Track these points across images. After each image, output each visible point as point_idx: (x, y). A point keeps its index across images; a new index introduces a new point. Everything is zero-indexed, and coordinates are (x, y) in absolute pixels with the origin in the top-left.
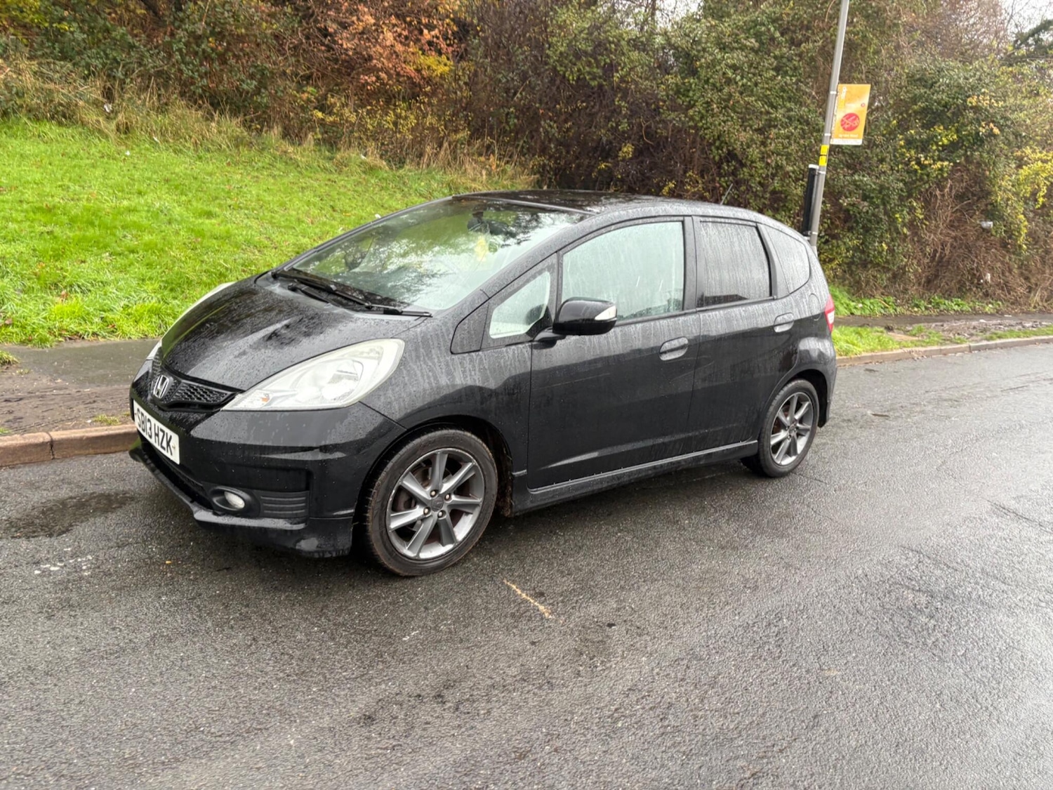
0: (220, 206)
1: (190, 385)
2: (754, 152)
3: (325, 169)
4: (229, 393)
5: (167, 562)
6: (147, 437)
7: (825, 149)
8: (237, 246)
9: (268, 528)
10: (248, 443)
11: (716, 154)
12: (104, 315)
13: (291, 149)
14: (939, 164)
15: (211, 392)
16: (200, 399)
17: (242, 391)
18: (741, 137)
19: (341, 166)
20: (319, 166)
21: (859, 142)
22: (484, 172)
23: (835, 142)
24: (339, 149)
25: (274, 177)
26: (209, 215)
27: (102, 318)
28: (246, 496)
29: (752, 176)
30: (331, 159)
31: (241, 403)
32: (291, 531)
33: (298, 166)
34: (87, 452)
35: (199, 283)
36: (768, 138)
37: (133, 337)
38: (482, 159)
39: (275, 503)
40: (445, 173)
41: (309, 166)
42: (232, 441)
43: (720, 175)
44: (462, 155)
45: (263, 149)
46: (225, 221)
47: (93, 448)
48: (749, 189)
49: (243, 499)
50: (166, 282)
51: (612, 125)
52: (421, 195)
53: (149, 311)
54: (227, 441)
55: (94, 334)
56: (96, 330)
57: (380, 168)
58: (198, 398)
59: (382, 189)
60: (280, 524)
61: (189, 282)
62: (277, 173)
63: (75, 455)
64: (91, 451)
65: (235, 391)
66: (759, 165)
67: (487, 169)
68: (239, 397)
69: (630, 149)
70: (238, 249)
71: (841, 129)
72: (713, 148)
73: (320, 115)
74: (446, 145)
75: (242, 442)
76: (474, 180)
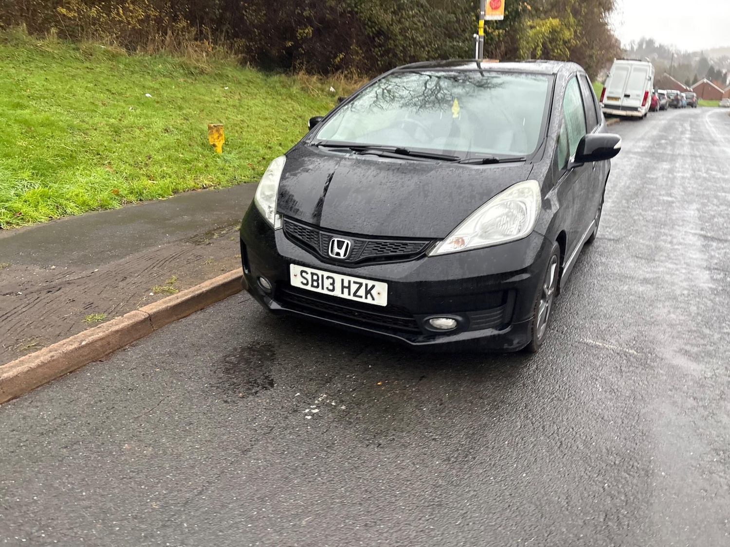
0: (20, 97)
1: (377, 243)
2: (396, 29)
3: (77, 59)
4: (427, 242)
5: (379, 384)
6: (325, 292)
7: (482, 23)
8: (62, 130)
9: (480, 338)
10: (466, 277)
11: (369, 31)
12: (7, 205)
13: (40, 43)
14: (497, 32)
15: (406, 244)
16: (396, 252)
17: (442, 239)
18: (385, 18)
19: (89, 55)
20: (71, 57)
21: (501, 18)
22: (204, 54)
23: (488, 18)
24: (80, 41)
25: (42, 68)
26: (18, 106)
27: (6, 208)
28: (459, 318)
29: (395, 46)
30: (78, 49)
31: (444, 248)
32: (499, 335)
33: (54, 58)
34: (173, 319)
35: (60, 166)
36: (402, 17)
37: (43, 220)
38: (199, 43)
39: (482, 318)
40: (173, 56)
41: (63, 58)
42: (451, 278)
43: (375, 47)
44: (184, 41)
45: (17, 44)
46: (36, 111)
47: (176, 315)
48: (395, 55)
49: (456, 320)
50: (34, 168)
51: (298, 13)
52: (164, 76)
53: (41, 196)
54: (446, 279)
55: (8, 223)
56: (8, 220)
57: (120, 54)
58: (392, 252)
59: (133, 72)
60: (489, 332)
61: (51, 167)
62: (42, 65)
63: (166, 324)
64: (175, 318)
65: (433, 241)
66: (400, 37)
67: (206, 52)
68: (439, 244)
69: (311, 31)
70: (67, 132)
71: (490, 8)
72: (367, 27)
73: (64, 11)
74: (169, 32)
75: (460, 277)
76: (198, 61)
